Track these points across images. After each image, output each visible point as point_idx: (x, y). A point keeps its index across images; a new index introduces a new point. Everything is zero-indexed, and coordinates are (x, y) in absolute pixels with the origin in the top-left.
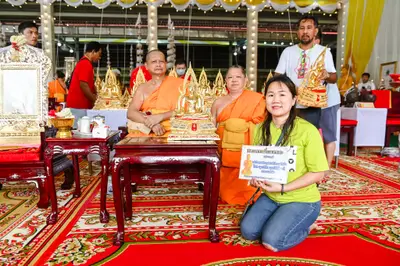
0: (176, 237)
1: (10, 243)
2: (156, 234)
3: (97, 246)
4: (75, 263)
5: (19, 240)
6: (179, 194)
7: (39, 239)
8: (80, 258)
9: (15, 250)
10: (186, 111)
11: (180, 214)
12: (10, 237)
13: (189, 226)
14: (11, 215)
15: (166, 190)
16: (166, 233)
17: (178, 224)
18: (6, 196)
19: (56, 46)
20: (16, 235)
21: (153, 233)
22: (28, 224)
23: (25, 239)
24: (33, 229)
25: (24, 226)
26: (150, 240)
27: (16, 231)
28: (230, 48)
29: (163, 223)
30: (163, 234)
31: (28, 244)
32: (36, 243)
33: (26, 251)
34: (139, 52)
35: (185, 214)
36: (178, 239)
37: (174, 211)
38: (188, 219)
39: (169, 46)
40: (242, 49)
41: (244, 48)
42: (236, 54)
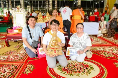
9: (23, 55)
12: (21, 52)
14: (20, 48)
18: (18, 43)
19: (24, 2)
20: (23, 52)
23: (25, 53)
25: (24, 50)
28: (73, 1)
33: (25, 55)
34: (47, 4)
39: (55, 2)
40: (76, 2)
41: (77, 1)
42: (74, 3)
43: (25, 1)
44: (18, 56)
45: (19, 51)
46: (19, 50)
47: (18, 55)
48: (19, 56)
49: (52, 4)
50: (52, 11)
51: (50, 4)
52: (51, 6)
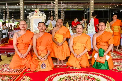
42: (86, 13)
43: (25, 12)
49: (58, 15)
51: (55, 15)
52: (56, 17)
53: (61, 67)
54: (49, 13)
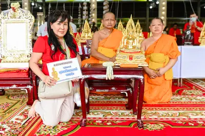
0: (108, 124)
1: (14, 123)
2: (97, 122)
3: (62, 127)
4: (51, 134)
5: (19, 121)
6: (110, 100)
7: (30, 122)
8: (54, 132)
9: (18, 126)
10: (126, 47)
11: (111, 111)
12: (13, 120)
13: (116, 118)
14: (12, 108)
15: (103, 97)
16: (103, 121)
17: (110, 117)
18: (8, 97)
20: (17, 119)
21: (95, 121)
22: (23, 114)
23: (22, 121)
24: (26, 116)
25: (21, 114)
26: (93, 124)
27: (16, 117)
28: (147, 4)
29: (101, 116)
30: (101, 122)
31: (24, 124)
32: (29, 123)
33: (23, 127)
34: (85, 8)
35: (114, 111)
36: (110, 125)
37: (108, 109)
38: (116, 114)
39: (104, 4)
40: (155, 3)
41: (157, 3)
42: (151, 7)
43: (33, 4)
44: (4, 129)
45: (8, 116)
46: (9, 113)
47: (5, 126)
48: (6, 130)
49: (96, 10)
50: (96, 26)
51: (92, 10)
52: (93, 15)
53: (116, 124)
54: (80, 6)
